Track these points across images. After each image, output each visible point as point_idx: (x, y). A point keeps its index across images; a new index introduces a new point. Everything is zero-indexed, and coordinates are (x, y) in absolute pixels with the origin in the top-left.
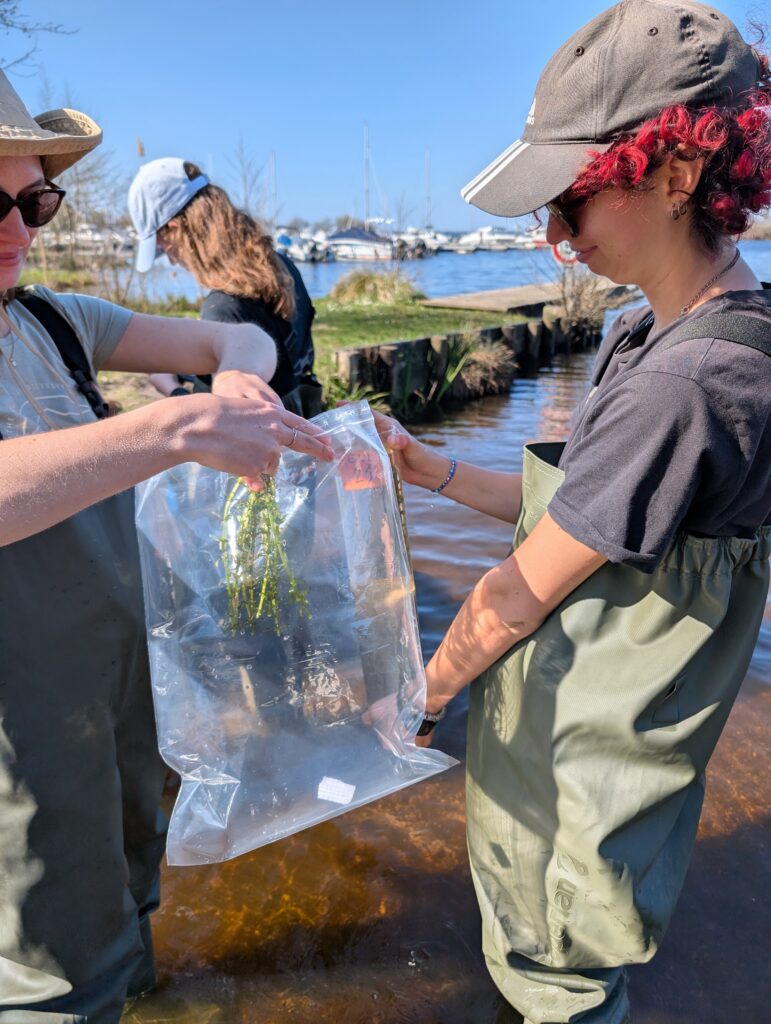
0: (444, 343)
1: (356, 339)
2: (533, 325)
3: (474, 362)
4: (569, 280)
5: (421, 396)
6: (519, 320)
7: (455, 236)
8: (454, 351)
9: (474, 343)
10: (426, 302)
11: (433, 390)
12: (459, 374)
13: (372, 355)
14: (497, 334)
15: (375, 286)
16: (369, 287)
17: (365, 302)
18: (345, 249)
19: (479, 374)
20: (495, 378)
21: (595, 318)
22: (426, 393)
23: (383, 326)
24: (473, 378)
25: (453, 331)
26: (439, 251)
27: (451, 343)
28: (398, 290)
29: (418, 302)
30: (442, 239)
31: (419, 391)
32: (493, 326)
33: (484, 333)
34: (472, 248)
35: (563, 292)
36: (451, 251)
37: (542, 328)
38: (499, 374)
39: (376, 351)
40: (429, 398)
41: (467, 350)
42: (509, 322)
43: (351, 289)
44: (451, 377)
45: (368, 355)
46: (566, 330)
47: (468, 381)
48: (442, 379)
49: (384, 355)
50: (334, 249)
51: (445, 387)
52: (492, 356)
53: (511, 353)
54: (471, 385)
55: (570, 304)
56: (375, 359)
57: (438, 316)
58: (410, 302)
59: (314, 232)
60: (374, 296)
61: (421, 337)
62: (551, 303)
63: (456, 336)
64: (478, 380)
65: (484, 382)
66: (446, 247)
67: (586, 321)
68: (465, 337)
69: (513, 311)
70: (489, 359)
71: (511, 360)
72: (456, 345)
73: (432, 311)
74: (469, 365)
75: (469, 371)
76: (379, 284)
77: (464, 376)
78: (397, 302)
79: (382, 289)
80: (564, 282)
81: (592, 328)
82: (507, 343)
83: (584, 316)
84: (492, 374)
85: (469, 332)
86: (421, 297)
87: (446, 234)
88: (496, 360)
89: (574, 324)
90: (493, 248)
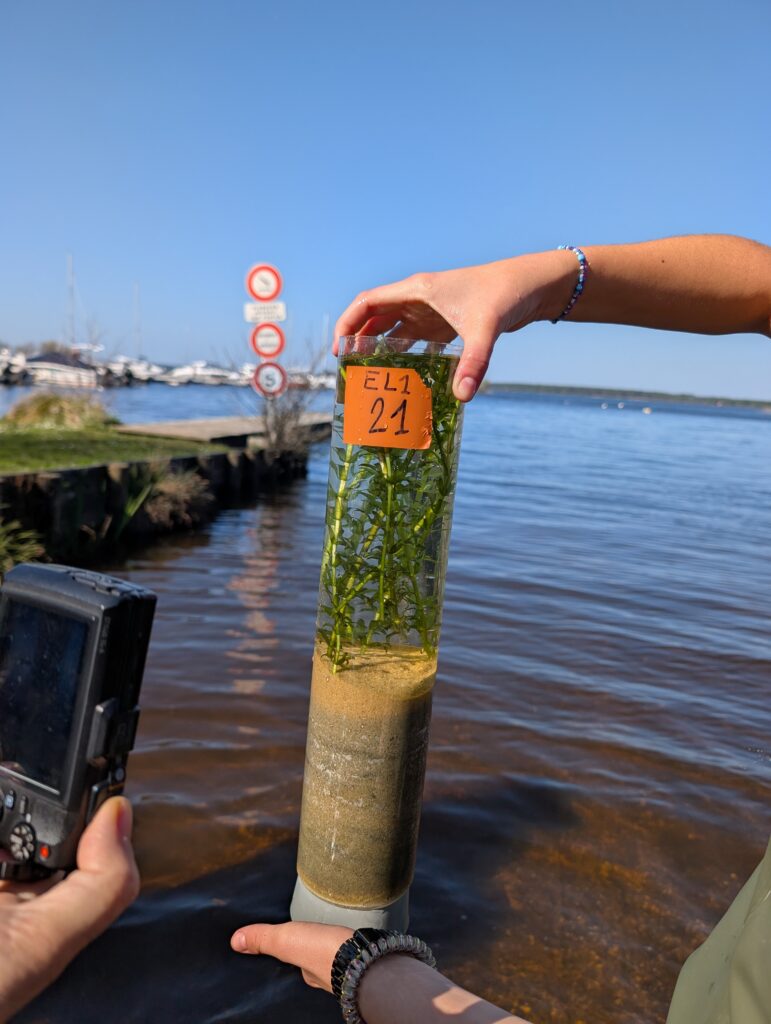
0: (125, 472)
1: (13, 465)
2: (233, 455)
3: (162, 493)
4: (271, 411)
5: (92, 532)
6: (219, 449)
7: (169, 369)
8: (136, 479)
9: (162, 473)
10: (121, 429)
11: (107, 526)
12: (142, 506)
13: (25, 483)
14: (190, 464)
15: (62, 410)
16: (54, 409)
17: (48, 425)
18: (45, 373)
19: (168, 507)
20: (187, 512)
21: (300, 450)
22: (98, 529)
23: (56, 451)
24: (159, 512)
25: (137, 458)
26: (150, 381)
27: (134, 471)
28: (88, 414)
29: (112, 428)
30: (156, 371)
31: (89, 526)
32: (187, 455)
33: (174, 462)
34: (184, 380)
35: (265, 423)
36: (162, 383)
37: (243, 458)
38: (192, 506)
39: (31, 479)
40: (104, 534)
41: (154, 480)
42: (206, 452)
43: (32, 411)
44: (131, 510)
45: (19, 483)
46: (269, 461)
47: (154, 515)
48: (118, 512)
49: (42, 484)
50: (32, 373)
51: (125, 522)
52: (182, 486)
53: (205, 483)
54: (159, 519)
55: (274, 437)
56: (29, 488)
57: (128, 442)
58: (102, 427)
59: (13, 355)
60: (60, 419)
61: (96, 464)
62: (255, 435)
63: (139, 466)
64: (167, 514)
65: (173, 515)
66: (158, 378)
67: (290, 453)
68: (152, 466)
69: (214, 441)
70: (179, 490)
71: (206, 491)
72: (140, 474)
73: (125, 437)
74: (155, 497)
75: (156, 504)
76: (66, 406)
77: (149, 508)
78: (87, 427)
79: (71, 412)
80: (265, 413)
81: (296, 461)
82: (202, 473)
83: (288, 448)
84: (184, 507)
85: (155, 460)
86: (115, 422)
87: (160, 366)
88: (188, 492)
89: (278, 457)
90: (207, 382)
